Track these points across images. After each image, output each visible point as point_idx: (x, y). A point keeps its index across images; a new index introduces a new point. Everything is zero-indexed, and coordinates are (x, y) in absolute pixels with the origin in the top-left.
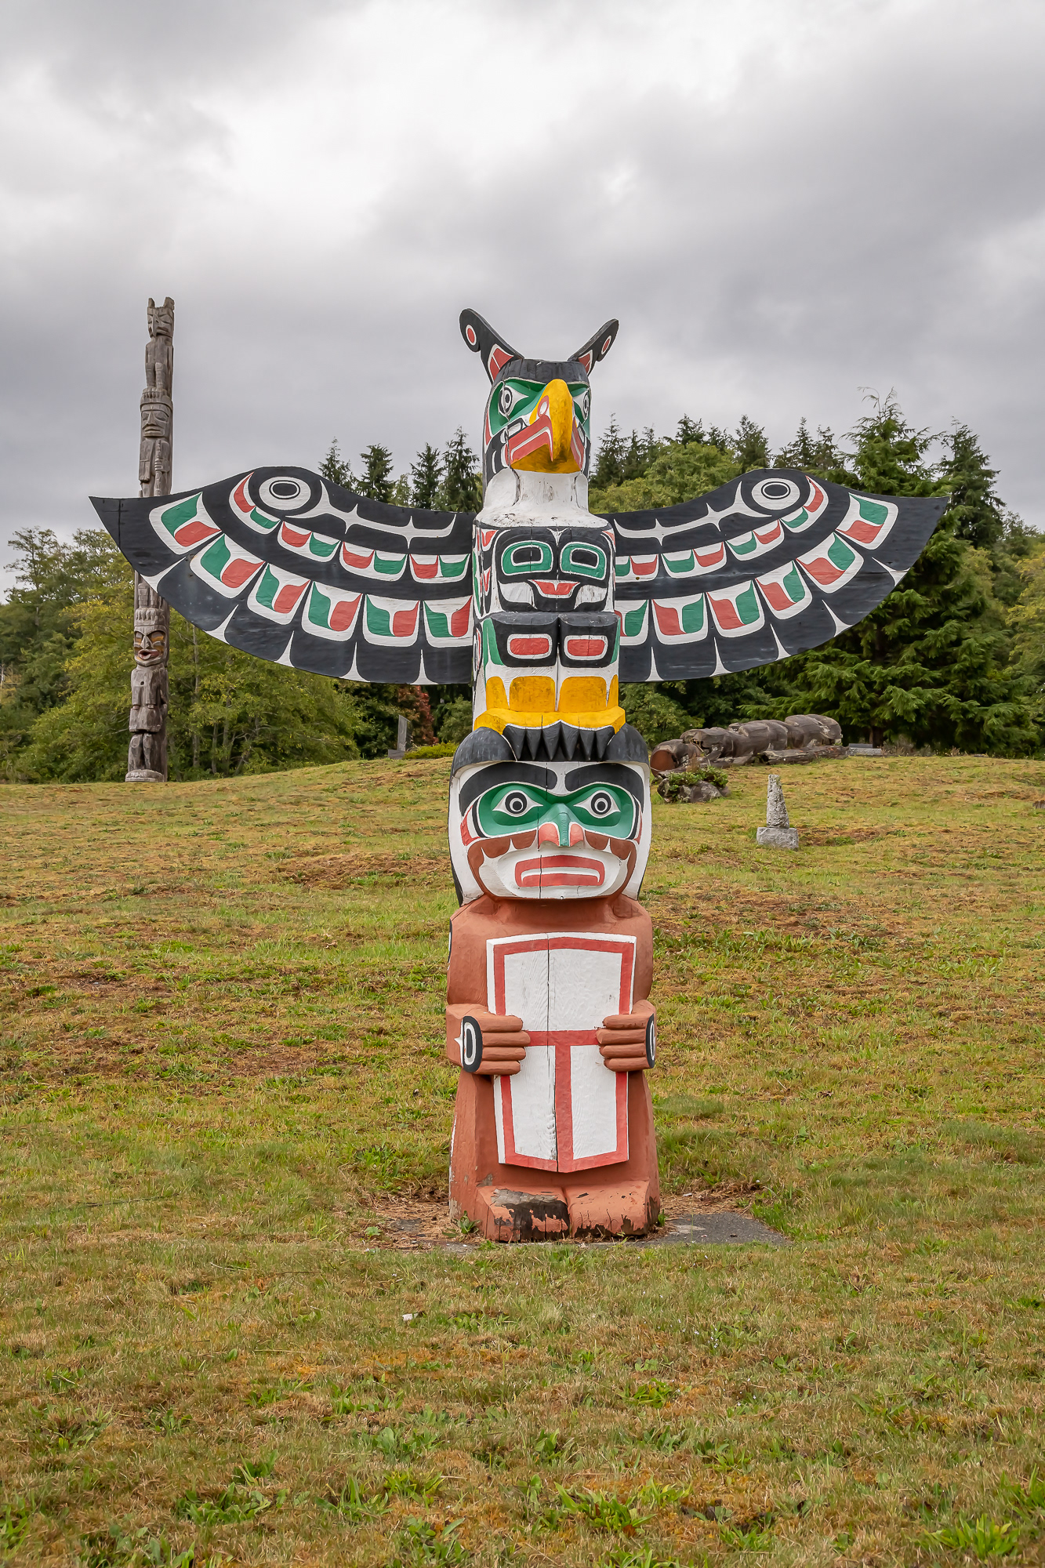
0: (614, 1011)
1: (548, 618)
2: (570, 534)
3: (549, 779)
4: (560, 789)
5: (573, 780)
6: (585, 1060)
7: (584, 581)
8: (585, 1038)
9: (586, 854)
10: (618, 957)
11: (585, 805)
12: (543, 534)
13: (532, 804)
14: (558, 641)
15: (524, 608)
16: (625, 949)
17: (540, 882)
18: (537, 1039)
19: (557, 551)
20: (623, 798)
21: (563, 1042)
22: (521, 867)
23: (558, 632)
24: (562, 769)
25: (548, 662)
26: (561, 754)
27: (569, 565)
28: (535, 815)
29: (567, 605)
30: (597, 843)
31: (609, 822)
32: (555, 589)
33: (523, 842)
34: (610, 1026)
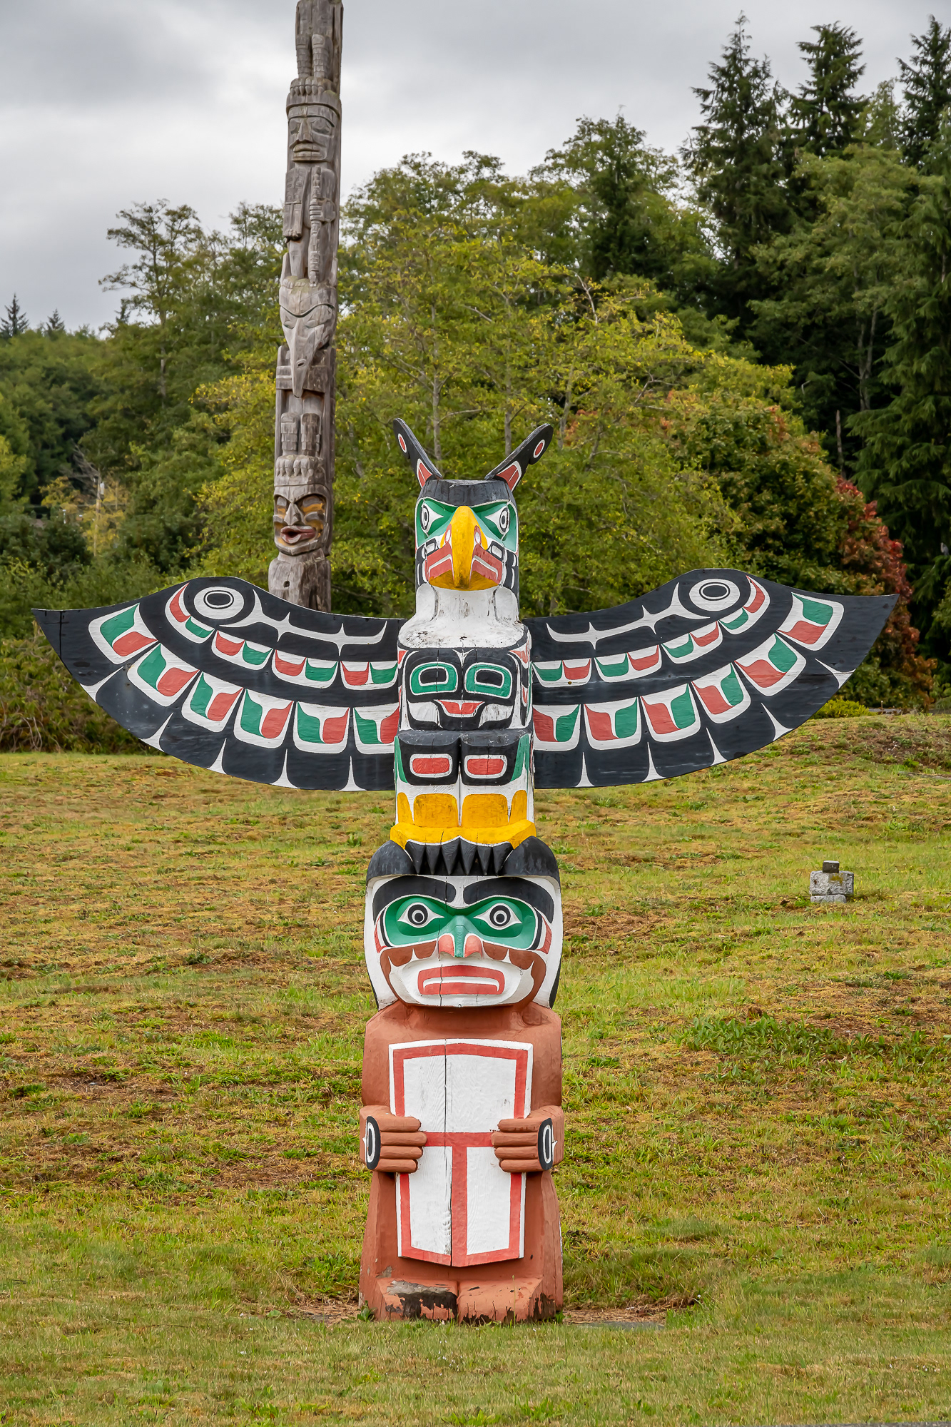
0: (508, 1114)
1: (449, 737)
2: (476, 655)
3: (449, 892)
4: (458, 902)
5: (471, 893)
6: (481, 1160)
7: (488, 700)
8: (480, 1140)
9: (486, 964)
10: (513, 1063)
11: (485, 917)
12: (448, 655)
13: (432, 916)
14: (458, 761)
15: (430, 726)
16: (520, 1057)
17: (440, 990)
18: (433, 1140)
19: (461, 672)
20: (523, 912)
21: (460, 1143)
22: (423, 976)
23: (458, 752)
24: (460, 883)
25: (449, 780)
26: (458, 869)
27: (473, 685)
28: (436, 927)
29: (471, 724)
30: (496, 954)
31: (511, 933)
32: (460, 709)
33: (424, 952)
34: (504, 1129)
